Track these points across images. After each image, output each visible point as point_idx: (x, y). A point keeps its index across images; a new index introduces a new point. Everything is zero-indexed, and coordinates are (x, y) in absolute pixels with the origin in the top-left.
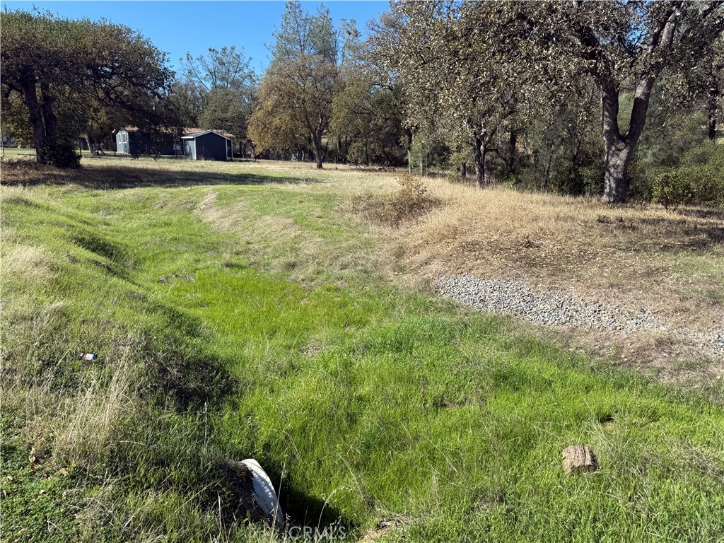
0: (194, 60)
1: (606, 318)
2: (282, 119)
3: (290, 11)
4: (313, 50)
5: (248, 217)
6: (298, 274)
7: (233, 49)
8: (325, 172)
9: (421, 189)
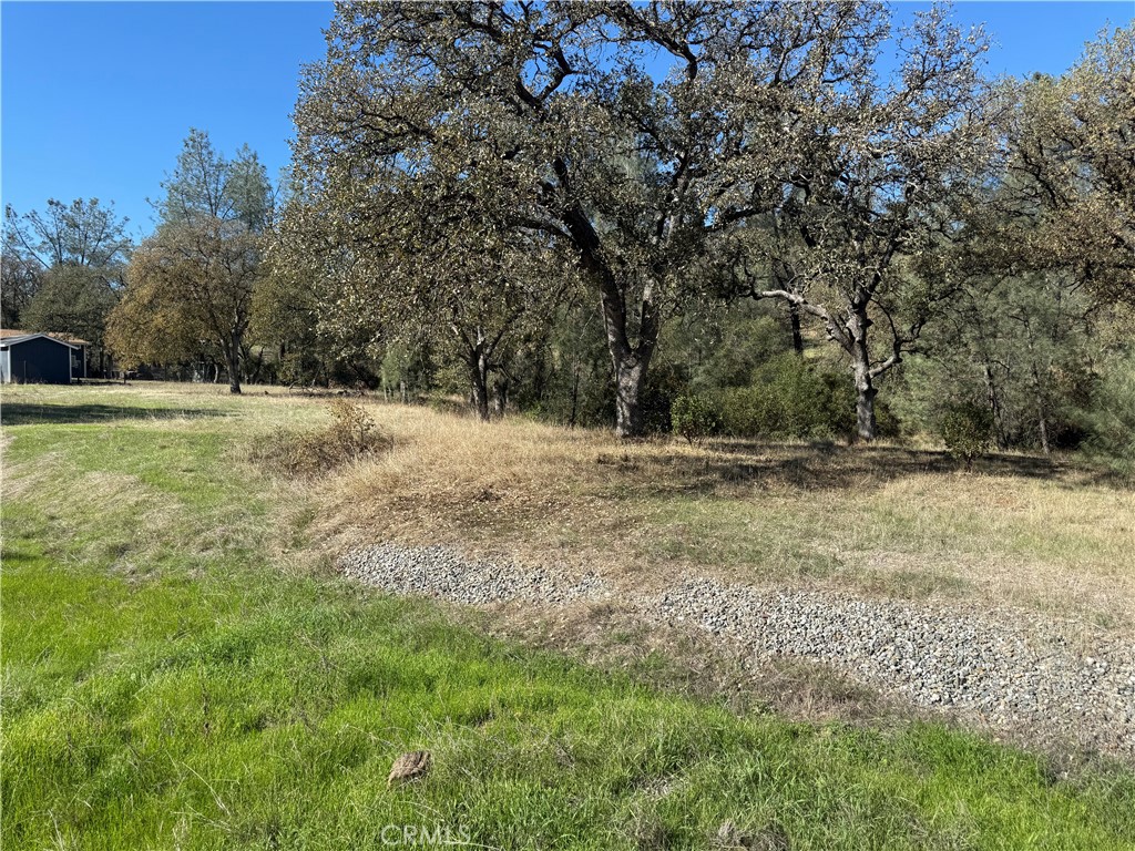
0: (20, 218)
1: (545, 587)
2: (167, 317)
3: (193, 151)
4: (231, 211)
5: (59, 476)
6: (127, 564)
7: (94, 202)
8: (242, 398)
9: (365, 422)
